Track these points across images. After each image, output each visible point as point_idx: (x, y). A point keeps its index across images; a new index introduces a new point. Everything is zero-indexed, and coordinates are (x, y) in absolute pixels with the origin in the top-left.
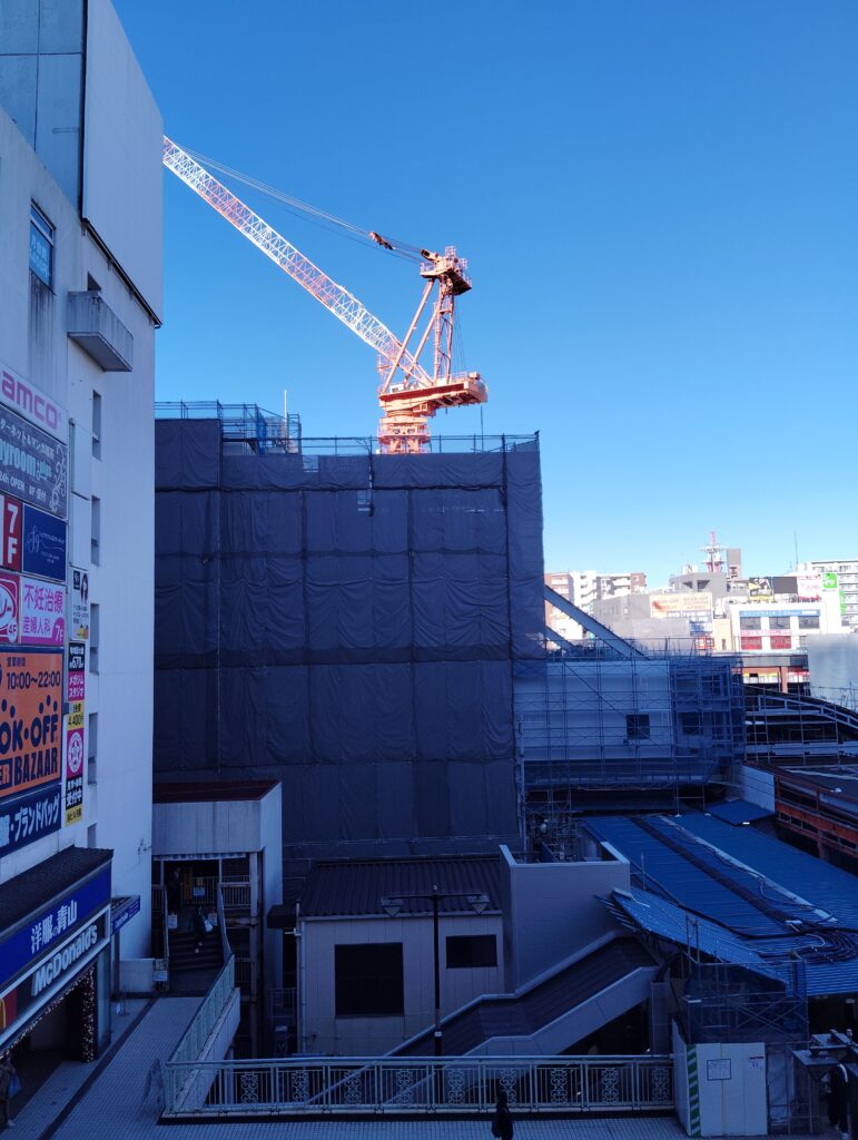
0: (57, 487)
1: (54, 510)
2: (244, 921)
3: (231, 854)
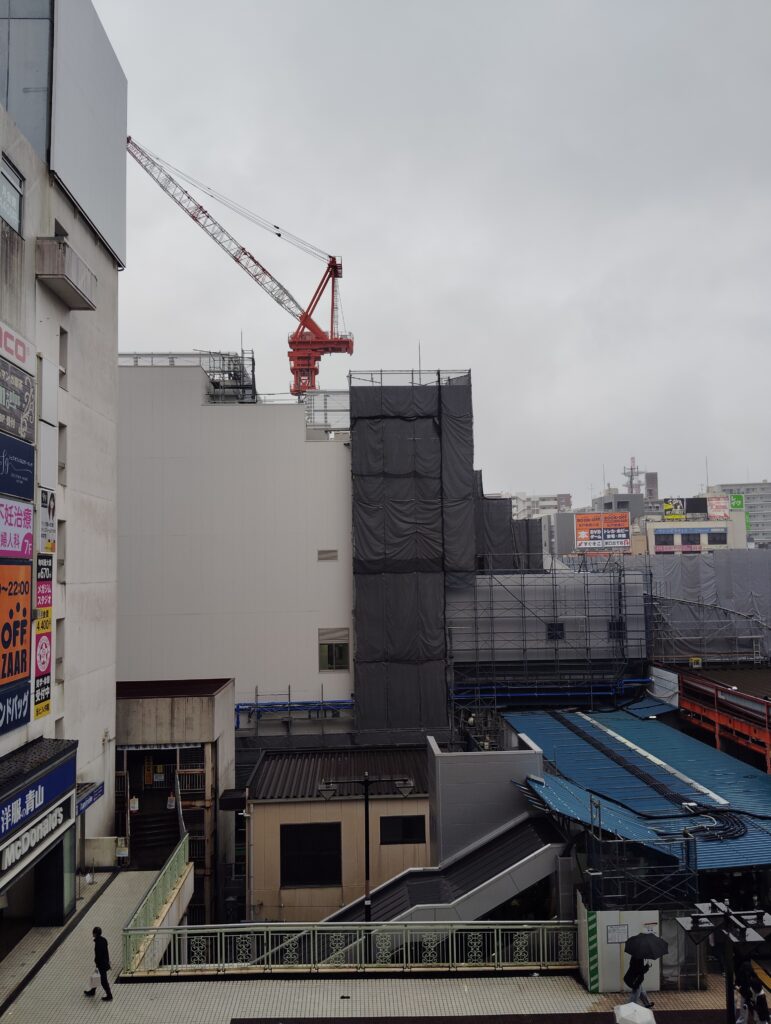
0: (26, 415)
1: (23, 436)
2: (199, 804)
3: (188, 744)
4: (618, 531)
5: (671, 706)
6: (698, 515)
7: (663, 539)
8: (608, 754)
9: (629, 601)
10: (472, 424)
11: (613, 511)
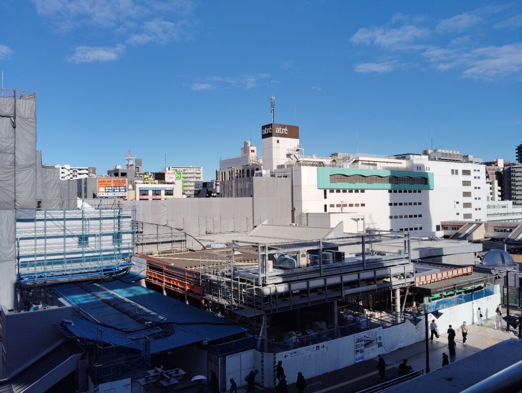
4: (121, 188)
6: (160, 181)
7: (144, 192)
11: (119, 178)
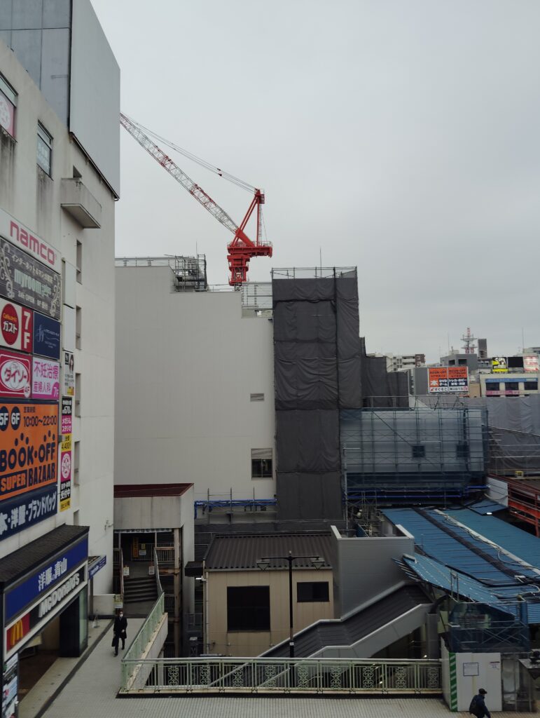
0: (55, 301)
1: (53, 315)
2: (170, 571)
3: (163, 529)
4: (460, 380)
5: (502, 505)
6: (517, 369)
7: (491, 386)
8: (459, 540)
9: (472, 430)
10: (358, 305)
11: (456, 366)
